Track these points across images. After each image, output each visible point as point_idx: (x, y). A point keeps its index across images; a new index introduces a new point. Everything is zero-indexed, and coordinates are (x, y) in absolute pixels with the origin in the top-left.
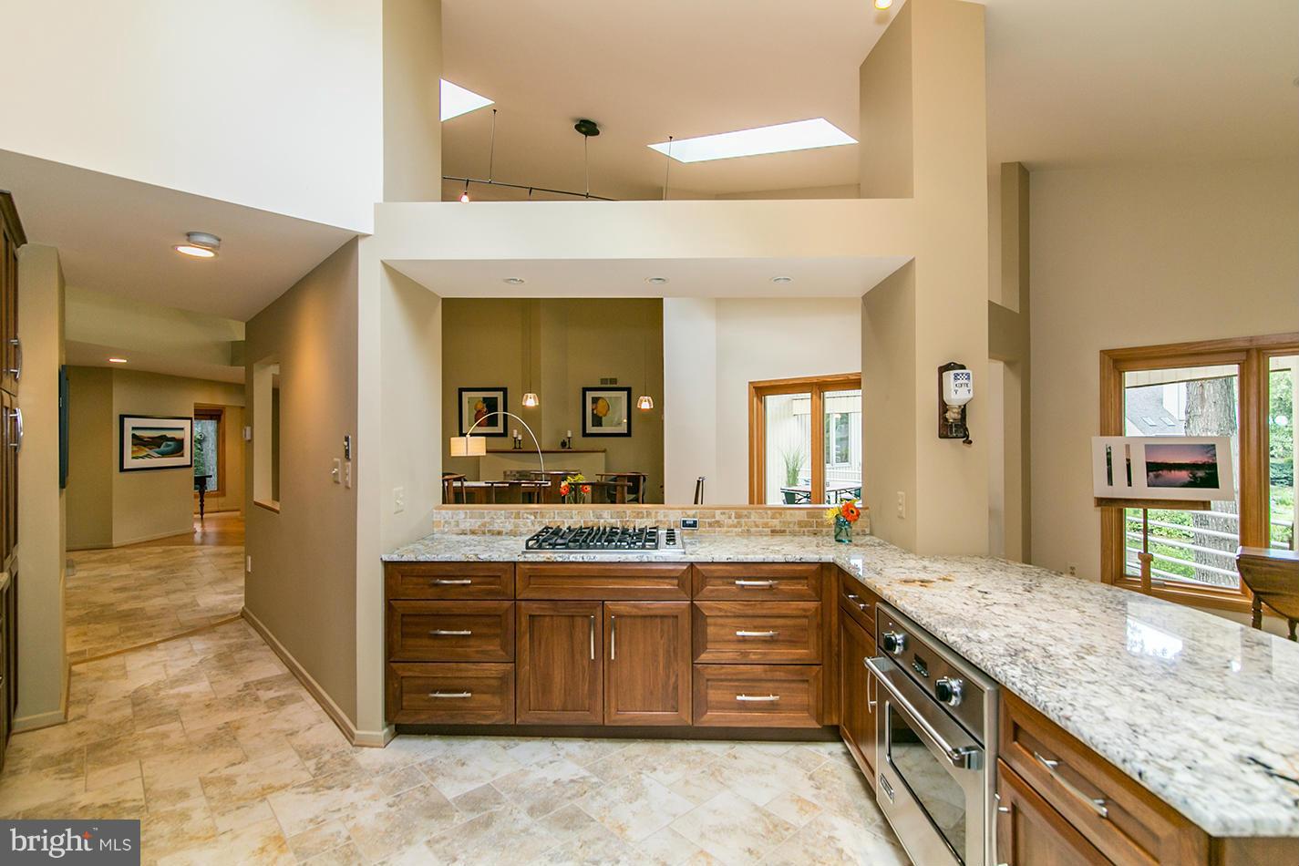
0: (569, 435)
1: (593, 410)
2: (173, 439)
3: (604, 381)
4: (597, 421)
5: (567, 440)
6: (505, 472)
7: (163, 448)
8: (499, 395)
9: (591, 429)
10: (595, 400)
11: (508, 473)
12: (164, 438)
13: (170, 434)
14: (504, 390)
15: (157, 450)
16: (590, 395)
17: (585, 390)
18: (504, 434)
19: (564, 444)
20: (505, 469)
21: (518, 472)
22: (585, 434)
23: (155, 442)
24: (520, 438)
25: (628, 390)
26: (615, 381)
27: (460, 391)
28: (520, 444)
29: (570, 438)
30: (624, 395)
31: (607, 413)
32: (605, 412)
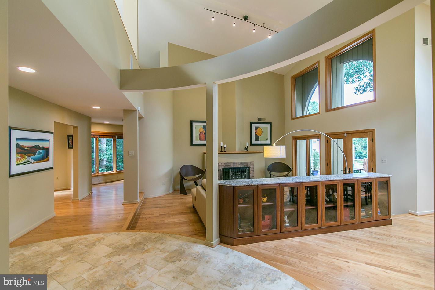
1: (255, 133)
2: (43, 148)
3: (260, 119)
4: (257, 138)
7: (37, 156)
9: (254, 142)
10: (256, 128)
11: (220, 164)
12: (37, 147)
13: (41, 144)
15: (33, 157)
16: (254, 126)
17: (251, 123)
19: (246, 149)
21: (225, 164)
22: (252, 144)
23: (30, 151)
24: (225, 146)
25: (270, 124)
26: (264, 119)
27: (192, 122)
28: (225, 149)
29: (247, 146)
30: (269, 126)
31: (261, 134)
32: (260, 134)
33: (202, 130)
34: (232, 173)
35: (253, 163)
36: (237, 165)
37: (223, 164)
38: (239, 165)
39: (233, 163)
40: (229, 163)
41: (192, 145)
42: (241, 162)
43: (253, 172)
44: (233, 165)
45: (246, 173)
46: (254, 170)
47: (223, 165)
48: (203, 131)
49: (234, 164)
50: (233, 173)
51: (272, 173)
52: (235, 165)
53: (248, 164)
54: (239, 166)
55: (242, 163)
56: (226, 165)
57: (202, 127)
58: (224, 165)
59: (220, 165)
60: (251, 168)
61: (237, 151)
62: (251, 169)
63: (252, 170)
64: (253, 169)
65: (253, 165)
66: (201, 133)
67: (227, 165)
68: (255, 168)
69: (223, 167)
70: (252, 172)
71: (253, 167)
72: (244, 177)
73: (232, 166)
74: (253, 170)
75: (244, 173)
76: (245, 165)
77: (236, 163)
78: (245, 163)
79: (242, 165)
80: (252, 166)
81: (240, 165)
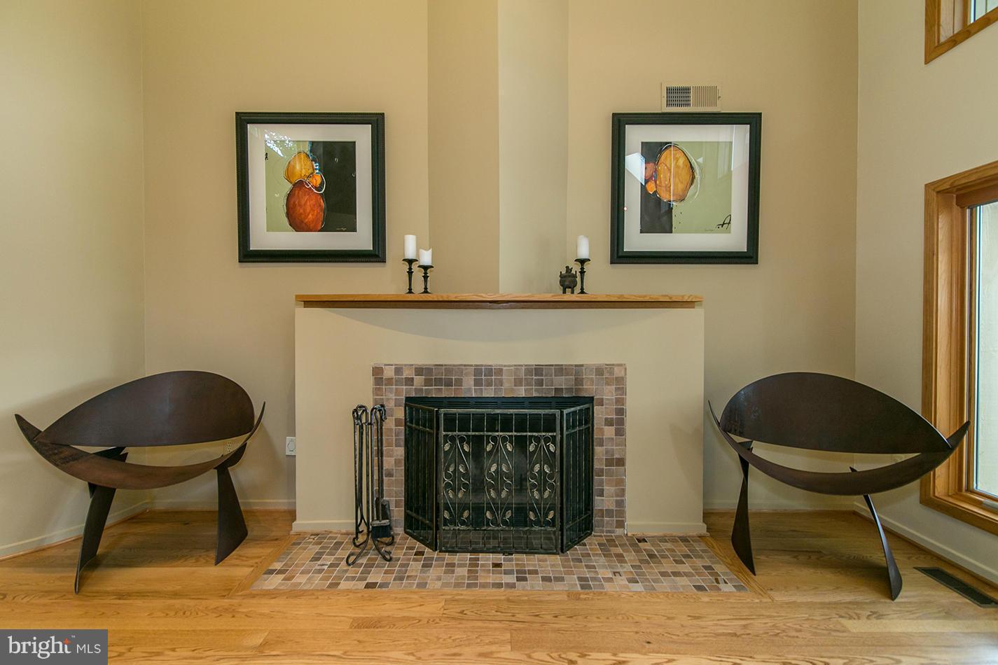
0: (584, 252)
1: (645, 182)
3: (678, 94)
4: (658, 217)
5: (576, 268)
6: (377, 371)
8: (361, 136)
9: (635, 240)
10: (651, 151)
11: (389, 373)
14: (376, 122)
16: (636, 136)
17: (620, 122)
18: (376, 255)
19: (568, 281)
20: (381, 361)
21: (419, 371)
22: (620, 256)
24: (426, 258)
25: (753, 121)
26: (711, 93)
27: (244, 121)
28: (426, 277)
29: (582, 262)
30: (738, 136)
31: (686, 190)
32: (681, 186)
33: (307, 169)
34: (453, 439)
35: (618, 372)
36: (506, 385)
37: (407, 373)
38: (518, 382)
39: (478, 370)
40: (449, 369)
41: (248, 255)
42: (533, 361)
43: (620, 432)
44: (478, 383)
45: (553, 440)
46: (621, 422)
47: (410, 381)
48: (311, 175)
49: (484, 373)
50: (462, 440)
51: (761, 450)
52: (489, 384)
53: (579, 381)
54: (521, 392)
55: (538, 370)
56: (428, 382)
57: (307, 149)
58: (418, 380)
59: (389, 381)
60: (601, 403)
61: (507, 288)
62: (600, 413)
63: (609, 422)
64: (621, 412)
65: (621, 390)
66: (299, 185)
67: (438, 382)
68: (630, 406)
69: (405, 391)
70: (609, 432)
71: (620, 401)
72: (541, 471)
73: (469, 388)
74: (619, 422)
75: (538, 439)
76: (562, 382)
77: (499, 371)
78: (560, 370)
79: (540, 383)
80: (607, 393)
81: (528, 384)
